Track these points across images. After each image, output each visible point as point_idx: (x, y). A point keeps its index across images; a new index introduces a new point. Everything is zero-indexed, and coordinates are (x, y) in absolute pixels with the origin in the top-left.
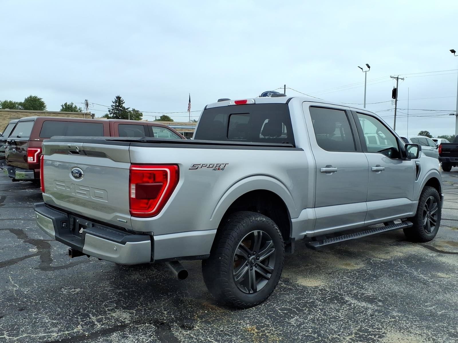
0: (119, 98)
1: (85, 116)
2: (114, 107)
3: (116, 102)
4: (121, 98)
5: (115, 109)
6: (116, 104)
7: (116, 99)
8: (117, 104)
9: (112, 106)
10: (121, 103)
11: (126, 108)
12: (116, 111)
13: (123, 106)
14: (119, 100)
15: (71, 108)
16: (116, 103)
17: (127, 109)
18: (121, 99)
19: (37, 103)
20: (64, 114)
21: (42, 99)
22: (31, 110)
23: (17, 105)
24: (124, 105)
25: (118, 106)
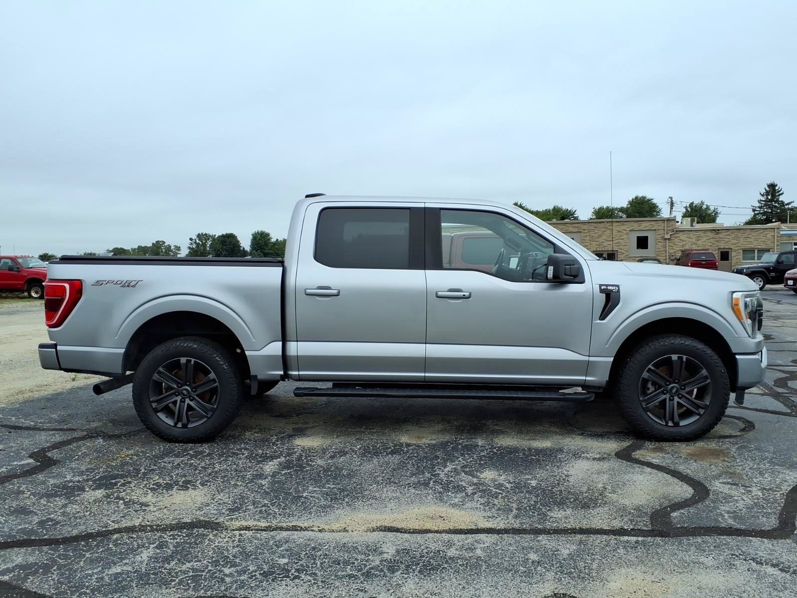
0: (772, 186)
1: (666, 223)
2: (763, 203)
3: (767, 193)
4: (776, 185)
5: (764, 206)
6: (767, 198)
7: (767, 189)
8: (769, 197)
9: (759, 201)
10: (777, 194)
11: (786, 203)
12: (766, 210)
13: (780, 200)
14: (773, 190)
15: (700, 210)
16: (767, 195)
17: (788, 204)
18: (777, 188)
19: (646, 207)
20: (633, 223)
21: (652, 199)
22: (637, 217)
23: (616, 212)
24: (781, 198)
25: (771, 201)
